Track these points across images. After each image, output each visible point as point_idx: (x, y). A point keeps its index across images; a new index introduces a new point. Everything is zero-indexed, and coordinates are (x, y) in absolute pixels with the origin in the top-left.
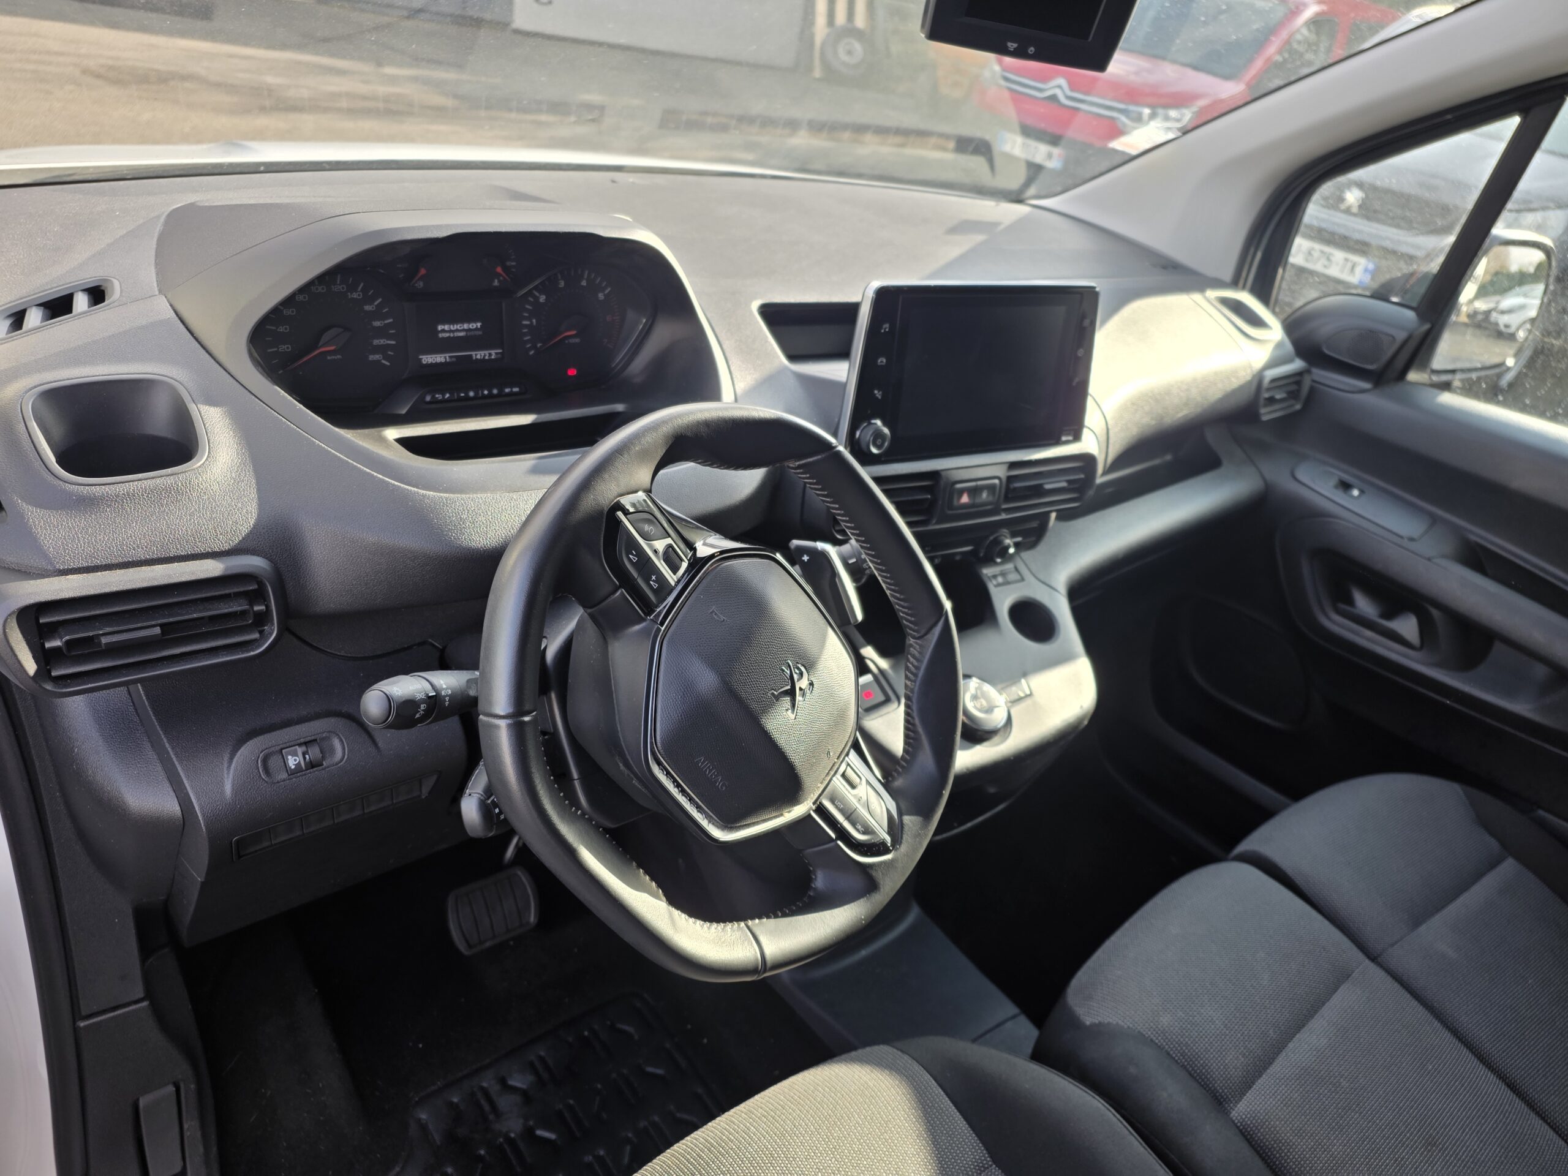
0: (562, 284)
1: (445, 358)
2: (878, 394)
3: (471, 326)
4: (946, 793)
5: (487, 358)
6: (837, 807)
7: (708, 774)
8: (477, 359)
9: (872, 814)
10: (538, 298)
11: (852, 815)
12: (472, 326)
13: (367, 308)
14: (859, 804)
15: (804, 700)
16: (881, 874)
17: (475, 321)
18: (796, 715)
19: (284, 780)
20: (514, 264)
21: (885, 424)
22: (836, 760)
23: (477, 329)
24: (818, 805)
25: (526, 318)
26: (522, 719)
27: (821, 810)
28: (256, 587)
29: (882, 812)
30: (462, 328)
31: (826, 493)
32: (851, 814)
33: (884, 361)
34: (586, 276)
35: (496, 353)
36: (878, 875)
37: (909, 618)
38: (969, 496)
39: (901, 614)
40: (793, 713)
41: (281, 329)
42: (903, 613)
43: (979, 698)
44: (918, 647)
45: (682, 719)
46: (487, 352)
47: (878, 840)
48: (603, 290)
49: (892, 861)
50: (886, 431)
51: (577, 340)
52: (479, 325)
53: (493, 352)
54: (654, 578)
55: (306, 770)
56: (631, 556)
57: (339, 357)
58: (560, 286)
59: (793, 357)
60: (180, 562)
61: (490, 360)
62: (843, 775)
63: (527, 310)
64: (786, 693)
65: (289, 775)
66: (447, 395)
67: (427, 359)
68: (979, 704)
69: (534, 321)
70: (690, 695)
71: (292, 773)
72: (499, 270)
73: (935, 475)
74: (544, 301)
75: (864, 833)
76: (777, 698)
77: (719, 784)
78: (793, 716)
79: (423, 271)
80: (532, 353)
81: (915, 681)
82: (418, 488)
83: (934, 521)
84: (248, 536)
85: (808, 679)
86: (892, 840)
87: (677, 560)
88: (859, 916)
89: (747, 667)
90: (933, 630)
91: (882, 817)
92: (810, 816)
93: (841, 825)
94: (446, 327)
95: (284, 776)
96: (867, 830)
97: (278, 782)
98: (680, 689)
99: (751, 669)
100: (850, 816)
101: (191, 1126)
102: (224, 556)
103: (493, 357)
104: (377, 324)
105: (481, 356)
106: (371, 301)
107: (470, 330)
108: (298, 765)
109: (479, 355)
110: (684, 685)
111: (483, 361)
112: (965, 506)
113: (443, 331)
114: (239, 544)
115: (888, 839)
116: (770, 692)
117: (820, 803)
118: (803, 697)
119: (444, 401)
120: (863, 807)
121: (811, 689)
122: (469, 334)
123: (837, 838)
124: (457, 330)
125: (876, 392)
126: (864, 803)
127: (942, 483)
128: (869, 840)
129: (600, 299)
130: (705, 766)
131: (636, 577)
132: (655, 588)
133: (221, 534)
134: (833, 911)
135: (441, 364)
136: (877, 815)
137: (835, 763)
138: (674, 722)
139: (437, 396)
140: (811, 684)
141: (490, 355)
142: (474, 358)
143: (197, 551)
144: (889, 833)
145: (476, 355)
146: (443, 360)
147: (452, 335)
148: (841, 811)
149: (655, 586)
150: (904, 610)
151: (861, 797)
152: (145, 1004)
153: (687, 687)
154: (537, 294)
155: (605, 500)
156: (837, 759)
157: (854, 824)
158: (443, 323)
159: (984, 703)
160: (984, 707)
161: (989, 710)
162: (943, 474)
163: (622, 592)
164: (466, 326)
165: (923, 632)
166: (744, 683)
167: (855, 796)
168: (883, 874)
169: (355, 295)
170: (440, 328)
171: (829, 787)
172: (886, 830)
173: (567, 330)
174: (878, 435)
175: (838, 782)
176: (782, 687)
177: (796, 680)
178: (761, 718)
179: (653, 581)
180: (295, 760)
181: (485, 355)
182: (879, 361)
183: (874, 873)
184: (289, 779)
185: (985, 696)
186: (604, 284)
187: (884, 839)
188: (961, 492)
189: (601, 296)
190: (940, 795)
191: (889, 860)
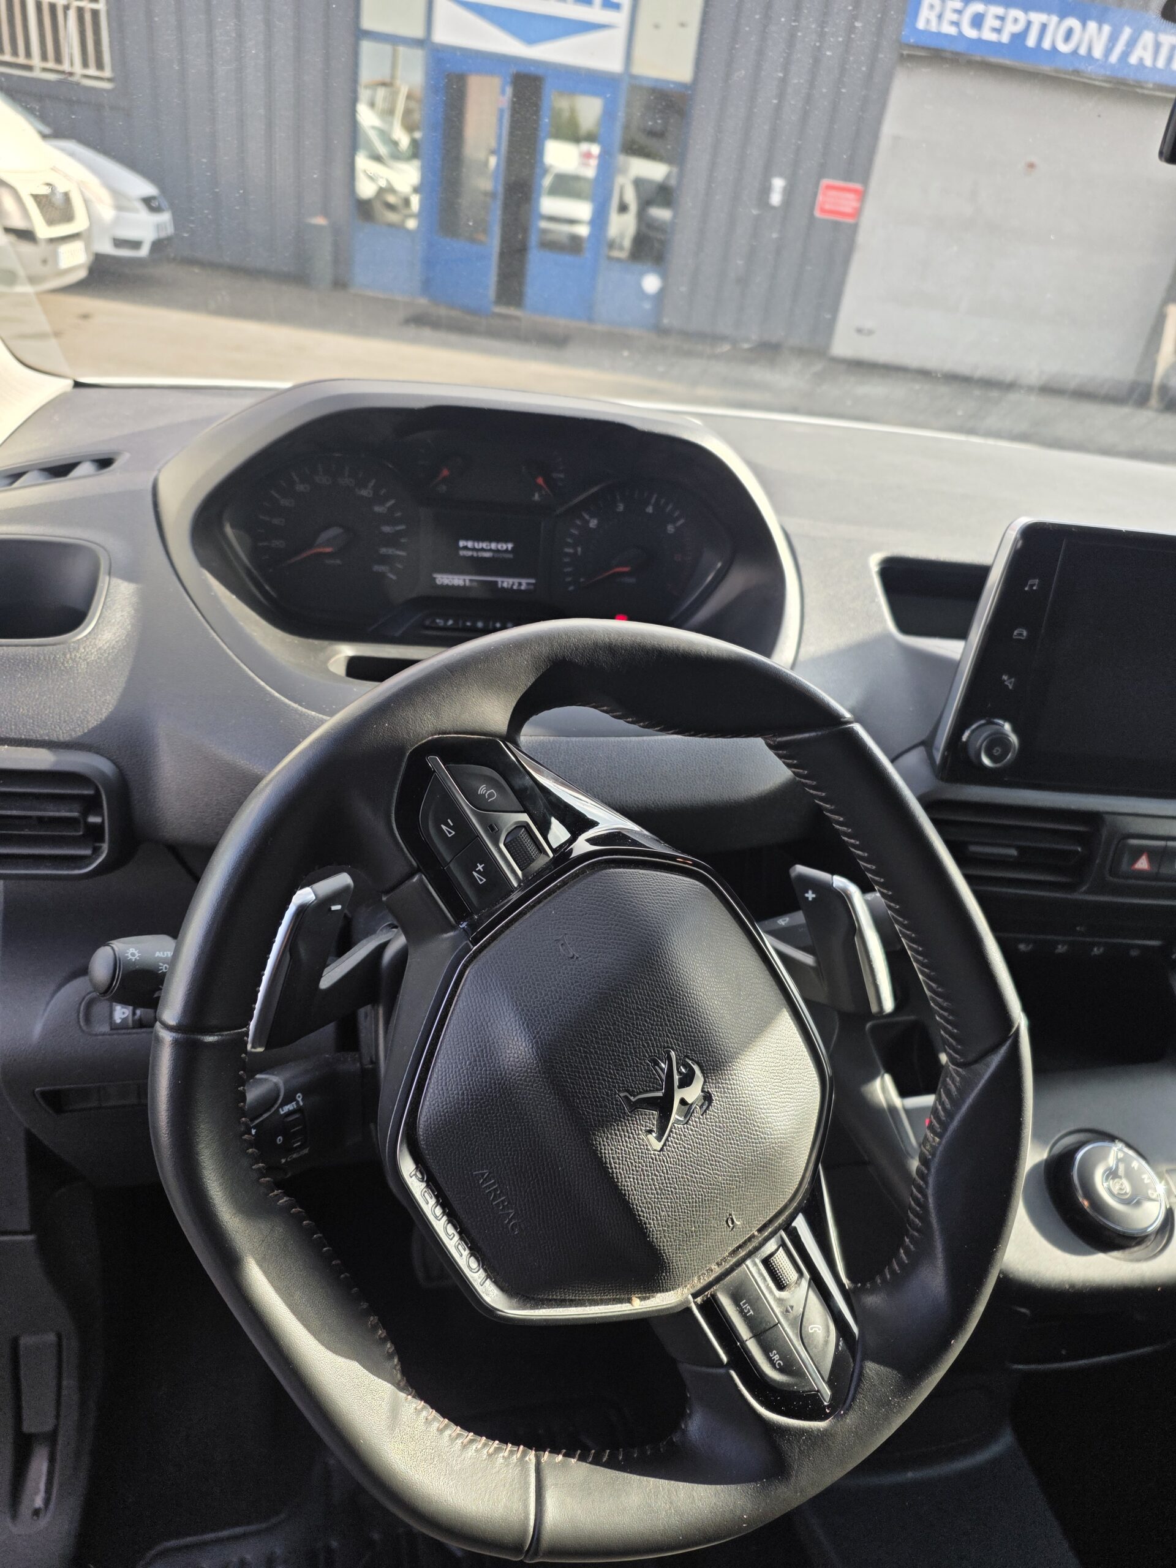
0: (621, 508)
1: (464, 580)
2: (1008, 681)
3: (499, 546)
4: (958, 1346)
5: (515, 587)
6: (741, 1312)
7: (494, 1200)
8: (503, 588)
9: (805, 1341)
10: (588, 522)
11: (768, 1333)
12: (502, 546)
13: (378, 509)
14: (786, 1317)
15: (686, 1123)
16: (797, 1450)
17: (506, 541)
18: (665, 1144)
19: (104, 1034)
20: (562, 476)
21: (1015, 730)
22: (756, 1233)
23: (507, 551)
24: (708, 1299)
25: (569, 545)
26: (199, 1037)
27: (711, 1308)
28: (91, 792)
29: (826, 1342)
30: (489, 548)
31: (824, 794)
32: (766, 1331)
33: (1025, 633)
34: (653, 500)
35: (528, 584)
36: (793, 1453)
37: (950, 1027)
38: (1151, 860)
39: (938, 1018)
40: (659, 1139)
41: (276, 521)
42: (941, 1016)
43: (1120, 1177)
44: (958, 1079)
45: (463, 1099)
46: (516, 581)
47: (806, 1389)
48: (674, 521)
49: (823, 1434)
50: (1014, 738)
51: (632, 580)
52: (510, 546)
53: (524, 581)
54: (480, 867)
55: (133, 1028)
56: (444, 827)
57: (338, 562)
58: (618, 510)
59: (905, 627)
60: (12, 746)
61: (519, 591)
62: (767, 1262)
63: (572, 535)
64: (651, 1103)
65: (112, 1029)
66: (450, 622)
67: (444, 579)
68: (1117, 1187)
69: (579, 549)
70: (485, 1064)
71: (115, 1028)
72: (540, 481)
73: (1093, 818)
74: (594, 527)
75: (781, 1370)
76: (635, 1107)
77: (509, 1222)
78: (658, 1145)
79: (445, 472)
80: (571, 588)
81: (940, 1136)
82: (300, 705)
83: (1084, 888)
84: (94, 729)
85: (703, 1088)
86: (833, 1398)
87: (532, 849)
88: (738, 1512)
89: (587, 1043)
90: (988, 1059)
91: (824, 1351)
92: (688, 1310)
93: (743, 1343)
94: (470, 544)
95: (105, 1028)
96: (789, 1366)
97: (96, 1035)
98: (472, 1051)
99: (594, 1048)
100: (764, 1332)
101: (69, 1383)
102: (62, 748)
103: (523, 588)
104: (387, 529)
105: (508, 584)
106: (382, 501)
107: (498, 551)
108: (124, 1020)
109: (506, 582)
110: (480, 1046)
111: (510, 591)
112: (1141, 875)
113: (466, 548)
114: (82, 736)
115: (826, 1392)
116: (622, 1095)
117: (714, 1296)
118: (685, 1117)
119: (445, 629)
120: (792, 1325)
121: (705, 1107)
122: (497, 555)
123: (730, 1364)
124: (483, 550)
125: (1005, 677)
126: (795, 1318)
127: (1104, 833)
128: (788, 1385)
129: (669, 532)
130: (489, 1187)
131: (448, 859)
132: (481, 883)
133: (65, 722)
134: (695, 1486)
135: (458, 587)
136: (815, 1347)
137: (753, 1236)
138: (450, 1102)
139: (438, 621)
140: (707, 1098)
141: (520, 584)
142: (500, 586)
143: (33, 736)
144: (830, 1383)
145: (503, 582)
146: (461, 583)
147: (475, 554)
148: (749, 1321)
149: (482, 880)
150: (941, 1012)
151: (792, 1307)
152: (31, 1237)
153: (482, 1050)
154: (587, 517)
155: (408, 733)
156: (760, 1230)
157: (766, 1350)
158: (467, 539)
159: (1128, 1188)
160: (1126, 1194)
161: (1134, 1200)
162: (1108, 818)
163: (421, 880)
164: (493, 546)
165: (971, 1057)
166: (577, 1067)
167: (780, 1301)
168: (801, 1452)
169: (364, 493)
170: (462, 543)
171: (734, 1274)
172: (826, 1376)
173: (617, 566)
174: (997, 742)
175: (754, 1269)
176: (647, 1092)
177: (676, 1083)
178: (594, 1134)
179: (479, 872)
180: (124, 1013)
181: (513, 584)
182: (1016, 632)
183: (785, 1446)
184: (109, 1035)
185: (1129, 1175)
186: (677, 514)
187: (818, 1391)
188: (1137, 853)
189: (671, 529)
190: (944, 1346)
191: (819, 1430)
